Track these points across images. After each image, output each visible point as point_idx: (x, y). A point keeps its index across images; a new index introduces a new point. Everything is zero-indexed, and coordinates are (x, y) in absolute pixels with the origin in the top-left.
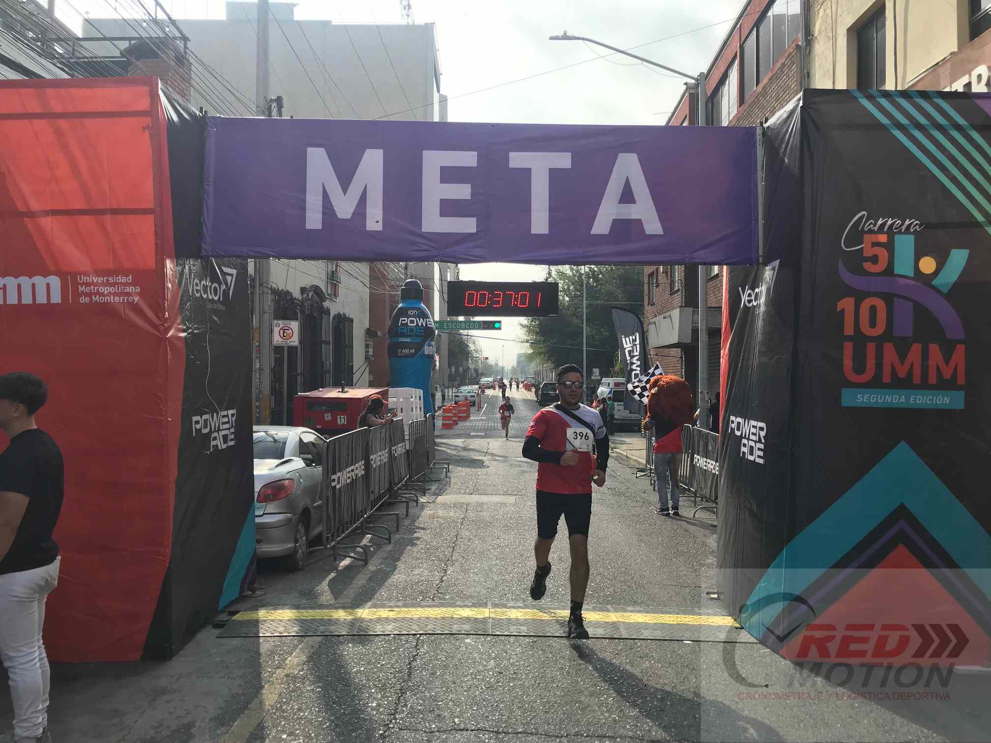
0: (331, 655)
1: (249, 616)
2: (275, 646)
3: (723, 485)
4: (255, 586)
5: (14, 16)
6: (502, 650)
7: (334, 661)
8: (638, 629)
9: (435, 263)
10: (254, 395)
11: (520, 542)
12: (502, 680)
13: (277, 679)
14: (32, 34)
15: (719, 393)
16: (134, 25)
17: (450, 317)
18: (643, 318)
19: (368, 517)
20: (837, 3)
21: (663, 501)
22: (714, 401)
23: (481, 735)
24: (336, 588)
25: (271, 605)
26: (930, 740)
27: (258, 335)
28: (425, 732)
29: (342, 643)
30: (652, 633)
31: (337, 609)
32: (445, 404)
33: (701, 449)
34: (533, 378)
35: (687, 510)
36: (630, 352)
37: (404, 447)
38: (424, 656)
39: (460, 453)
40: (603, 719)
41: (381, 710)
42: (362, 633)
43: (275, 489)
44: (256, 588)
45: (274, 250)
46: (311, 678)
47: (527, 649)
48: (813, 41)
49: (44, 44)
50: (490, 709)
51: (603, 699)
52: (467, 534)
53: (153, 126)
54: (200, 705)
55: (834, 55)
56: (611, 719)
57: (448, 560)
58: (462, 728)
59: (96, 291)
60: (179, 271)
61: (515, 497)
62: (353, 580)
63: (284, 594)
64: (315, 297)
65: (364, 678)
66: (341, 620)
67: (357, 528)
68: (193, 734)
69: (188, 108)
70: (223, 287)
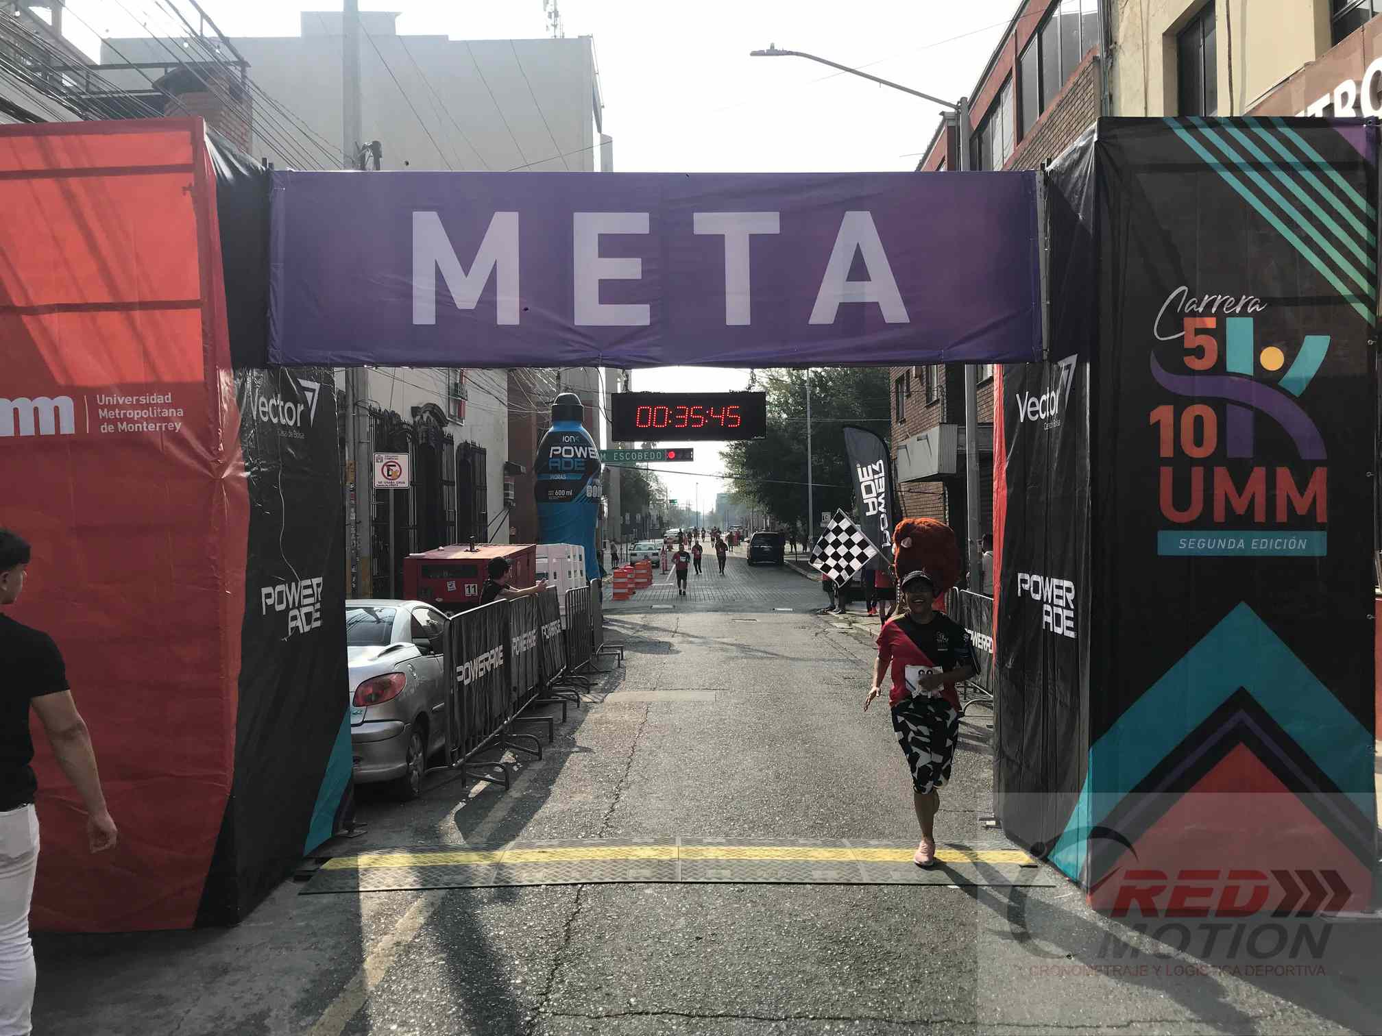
0: (459, 915)
1: (345, 863)
2: (381, 904)
4: (353, 822)
6: (696, 903)
7: (463, 923)
8: (885, 869)
9: (600, 368)
10: (348, 558)
11: (721, 754)
12: (696, 944)
13: (384, 949)
14: (28, 61)
16: (169, 46)
17: (622, 444)
18: (890, 441)
19: (510, 724)
23: (667, 1020)
24: (466, 823)
25: (376, 849)
27: (353, 474)
28: (589, 1017)
30: (903, 876)
31: (467, 851)
32: (617, 566)
34: (739, 527)
37: (559, 626)
38: (587, 914)
39: (638, 633)
40: (835, 994)
41: (527, 988)
42: (502, 884)
43: (379, 687)
44: (354, 824)
45: (370, 354)
46: (431, 946)
47: (731, 901)
48: (1116, 51)
49: (45, 75)
50: (679, 984)
51: (835, 967)
52: (648, 744)
53: (196, 184)
54: (277, 988)
55: (1146, 69)
56: (846, 994)
57: (621, 781)
58: (640, 1011)
59: (122, 417)
60: (238, 386)
61: (715, 692)
62: (489, 811)
63: (394, 832)
64: (432, 419)
65: (505, 946)
66: (472, 866)
67: (494, 739)
68: (266, 1027)
69: (245, 160)
70: (301, 408)
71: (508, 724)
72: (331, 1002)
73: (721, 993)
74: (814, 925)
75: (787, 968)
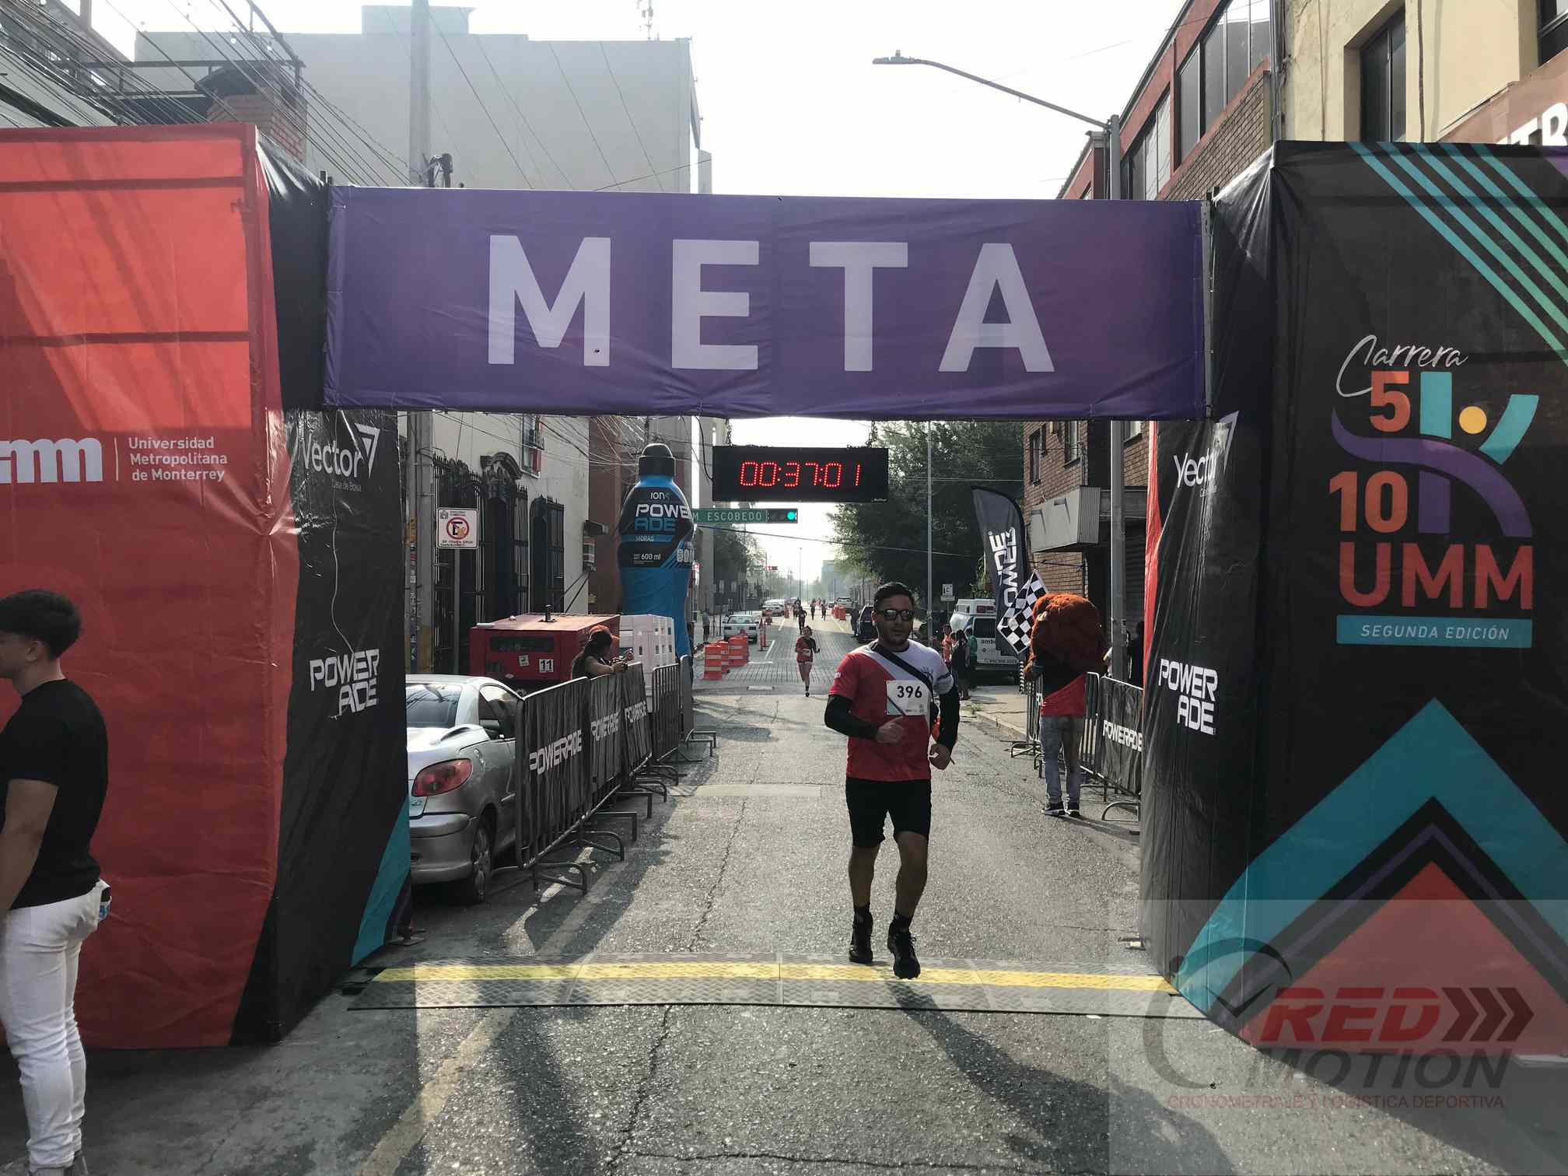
0: (530, 1038)
1: (400, 975)
2: (441, 1023)
3: (1150, 770)
4: (410, 928)
5: (27, 28)
6: (800, 1029)
7: (534, 1046)
8: (1015, 995)
9: (693, 418)
10: (407, 627)
11: (828, 858)
12: (800, 1077)
13: (444, 1075)
14: (55, 56)
15: (1143, 622)
16: (216, 42)
17: (717, 503)
18: (1023, 504)
19: (588, 819)
20: (1329, 6)
21: (1054, 792)
22: (1135, 636)
23: (767, 1164)
24: (538, 931)
25: (435, 959)
26: (1478, 1171)
27: (414, 531)
28: (678, 1158)
29: (547, 1018)
30: (1038, 1003)
31: (538, 964)
32: (709, 640)
33: (1114, 711)
34: (849, 599)
35: (1092, 808)
36: (1002, 558)
37: (644, 708)
38: (676, 1039)
39: (733, 718)
40: (959, 1138)
41: (608, 1124)
42: (579, 1002)
43: (441, 775)
44: (411, 931)
45: (439, 397)
46: (498, 1073)
47: (838, 1028)
48: (1291, 64)
49: (73, 72)
50: (780, 1122)
51: (959, 1107)
52: (744, 846)
53: (246, 200)
54: (322, 1117)
55: (1324, 88)
56: (972, 1138)
57: (715, 887)
58: (737, 1153)
59: (157, 463)
60: (289, 430)
61: (820, 787)
62: (565, 919)
63: (455, 940)
64: (504, 470)
65: (582, 1074)
66: (545, 982)
67: (570, 836)
68: (312, 1161)
69: (302, 173)
70: (359, 456)
71: (586, 819)
72: (384, 1134)
73: (829, 1134)
74: (934, 1058)
75: (905, 1106)
